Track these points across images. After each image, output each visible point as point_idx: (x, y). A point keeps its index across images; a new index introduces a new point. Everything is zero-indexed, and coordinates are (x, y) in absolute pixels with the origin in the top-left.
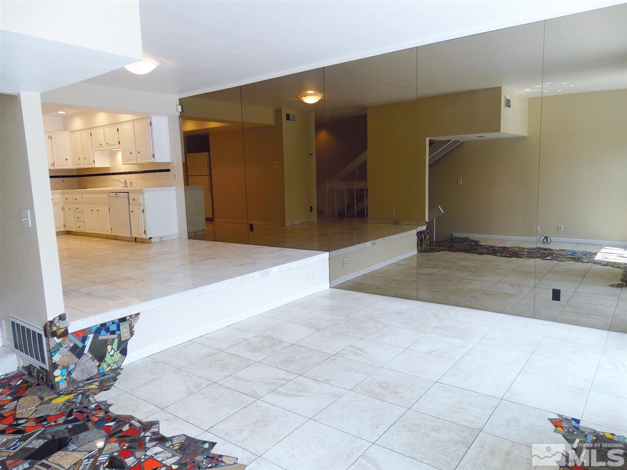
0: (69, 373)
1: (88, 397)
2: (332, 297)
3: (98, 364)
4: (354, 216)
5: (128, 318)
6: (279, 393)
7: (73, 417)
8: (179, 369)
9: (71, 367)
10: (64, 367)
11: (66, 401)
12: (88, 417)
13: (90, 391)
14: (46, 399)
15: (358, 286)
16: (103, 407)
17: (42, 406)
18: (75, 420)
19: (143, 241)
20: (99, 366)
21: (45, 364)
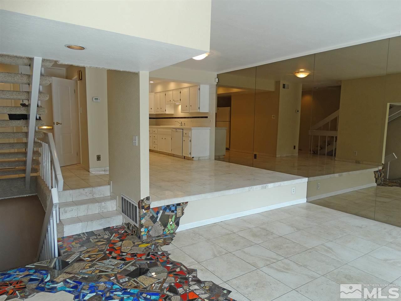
0: (149, 231)
1: (157, 247)
2: (308, 208)
3: (163, 228)
4: (324, 155)
5: (181, 204)
6: (272, 268)
7: (150, 257)
8: (208, 240)
9: (150, 228)
10: (146, 227)
11: (146, 247)
12: (157, 258)
13: (159, 244)
14: (136, 244)
15: (326, 203)
16: (165, 254)
17: (134, 247)
18: (151, 259)
19: (189, 159)
20: (164, 230)
21: (137, 223)
